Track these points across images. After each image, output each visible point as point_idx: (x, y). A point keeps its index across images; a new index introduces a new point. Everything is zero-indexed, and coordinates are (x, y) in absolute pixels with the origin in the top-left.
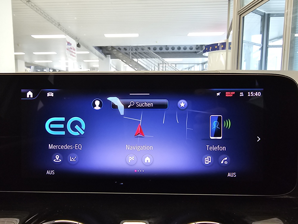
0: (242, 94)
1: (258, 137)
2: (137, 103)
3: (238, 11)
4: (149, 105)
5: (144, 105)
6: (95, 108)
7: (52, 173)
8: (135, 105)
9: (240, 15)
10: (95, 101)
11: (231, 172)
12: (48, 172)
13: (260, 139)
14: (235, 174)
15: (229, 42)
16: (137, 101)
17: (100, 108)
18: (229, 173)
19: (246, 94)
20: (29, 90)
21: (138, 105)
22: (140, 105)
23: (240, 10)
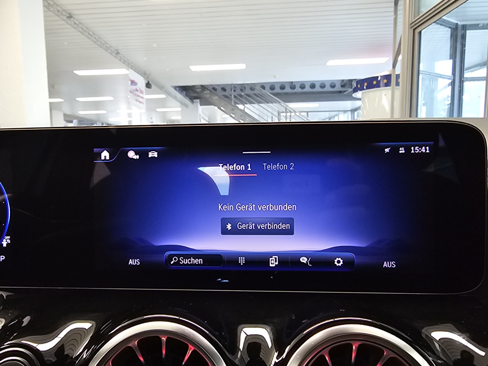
0: (402, 151)
9: (414, 30)
19: (408, 150)
23: (413, 21)
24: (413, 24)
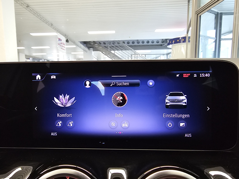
0: (195, 76)
1: (208, 107)
2: (117, 83)
4: (126, 84)
5: (122, 84)
6: (86, 87)
7: (55, 134)
8: (116, 84)
9: (197, 15)
10: (86, 81)
11: (188, 133)
12: (52, 134)
13: (209, 109)
14: (190, 135)
15: (189, 36)
16: (117, 81)
17: (90, 87)
18: (186, 134)
19: (198, 75)
20: (38, 74)
21: (117, 84)
22: (120, 84)
23: (197, 10)
24: (197, 12)
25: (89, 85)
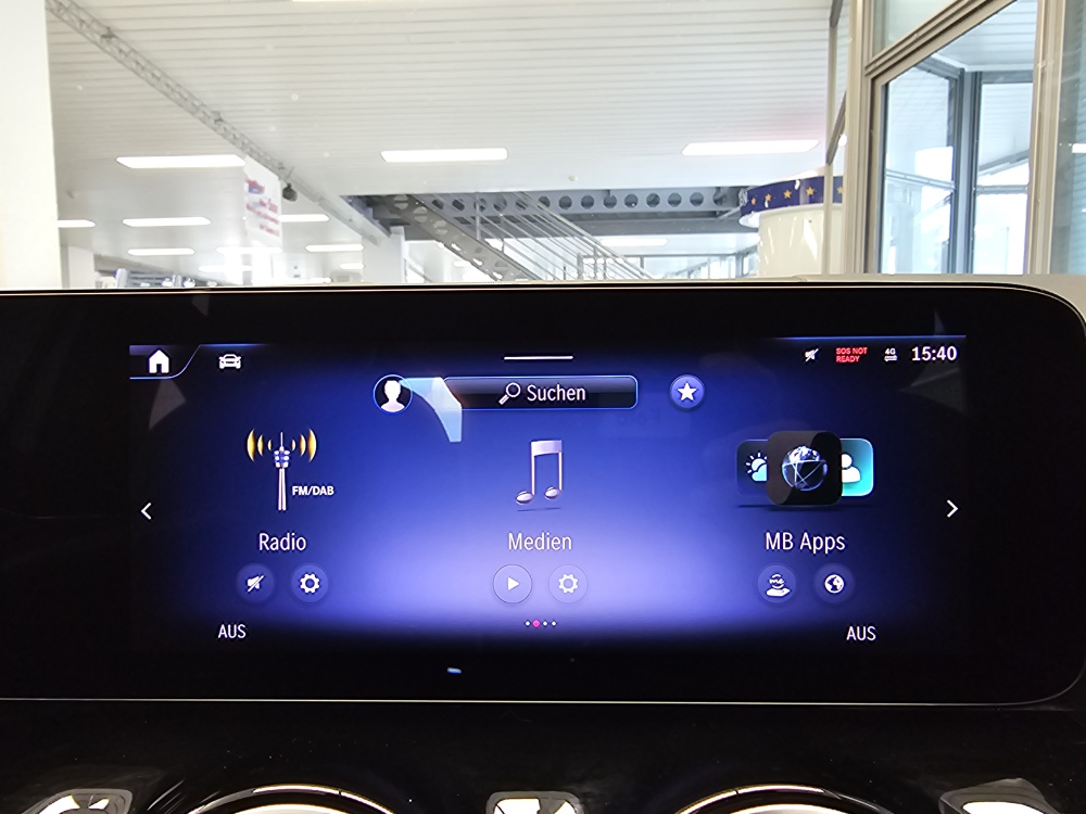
1: (949, 502)
2: (531, 389)
3: (865, 64)
4: (571, 397)
5: (553, 394)
6: (385, 407)
7: (238, 633)
8: (525, 394)
10: (385, 382)
11: (859, 623)
12: (223, 632)
13: (955, 509)
14: (871, 630)
15: (835, 175)
16: (530, 382)
17: (401, 407)
18: (851, 628)
20: (156, 347)
21: (532, 397)
22: (542, 397)
25: (398, 400)
